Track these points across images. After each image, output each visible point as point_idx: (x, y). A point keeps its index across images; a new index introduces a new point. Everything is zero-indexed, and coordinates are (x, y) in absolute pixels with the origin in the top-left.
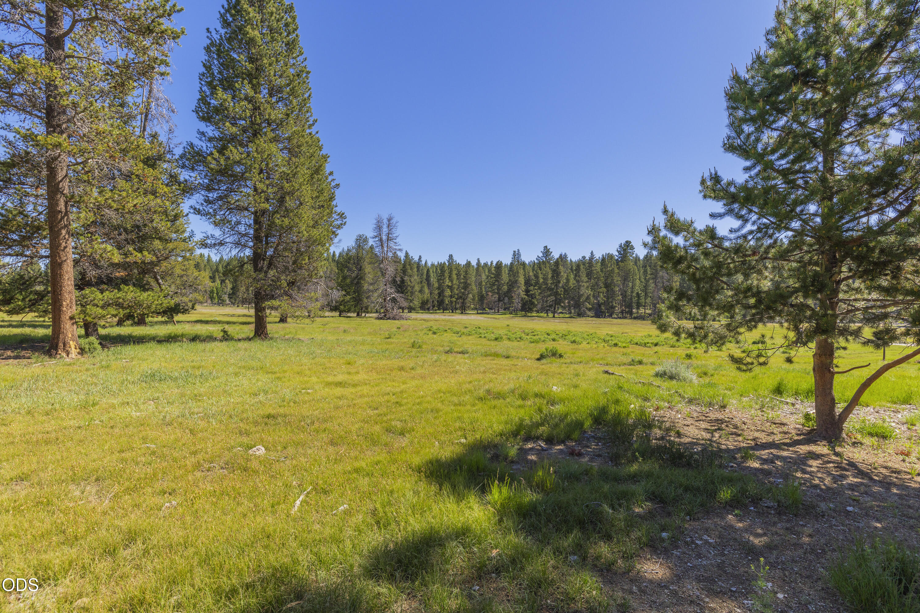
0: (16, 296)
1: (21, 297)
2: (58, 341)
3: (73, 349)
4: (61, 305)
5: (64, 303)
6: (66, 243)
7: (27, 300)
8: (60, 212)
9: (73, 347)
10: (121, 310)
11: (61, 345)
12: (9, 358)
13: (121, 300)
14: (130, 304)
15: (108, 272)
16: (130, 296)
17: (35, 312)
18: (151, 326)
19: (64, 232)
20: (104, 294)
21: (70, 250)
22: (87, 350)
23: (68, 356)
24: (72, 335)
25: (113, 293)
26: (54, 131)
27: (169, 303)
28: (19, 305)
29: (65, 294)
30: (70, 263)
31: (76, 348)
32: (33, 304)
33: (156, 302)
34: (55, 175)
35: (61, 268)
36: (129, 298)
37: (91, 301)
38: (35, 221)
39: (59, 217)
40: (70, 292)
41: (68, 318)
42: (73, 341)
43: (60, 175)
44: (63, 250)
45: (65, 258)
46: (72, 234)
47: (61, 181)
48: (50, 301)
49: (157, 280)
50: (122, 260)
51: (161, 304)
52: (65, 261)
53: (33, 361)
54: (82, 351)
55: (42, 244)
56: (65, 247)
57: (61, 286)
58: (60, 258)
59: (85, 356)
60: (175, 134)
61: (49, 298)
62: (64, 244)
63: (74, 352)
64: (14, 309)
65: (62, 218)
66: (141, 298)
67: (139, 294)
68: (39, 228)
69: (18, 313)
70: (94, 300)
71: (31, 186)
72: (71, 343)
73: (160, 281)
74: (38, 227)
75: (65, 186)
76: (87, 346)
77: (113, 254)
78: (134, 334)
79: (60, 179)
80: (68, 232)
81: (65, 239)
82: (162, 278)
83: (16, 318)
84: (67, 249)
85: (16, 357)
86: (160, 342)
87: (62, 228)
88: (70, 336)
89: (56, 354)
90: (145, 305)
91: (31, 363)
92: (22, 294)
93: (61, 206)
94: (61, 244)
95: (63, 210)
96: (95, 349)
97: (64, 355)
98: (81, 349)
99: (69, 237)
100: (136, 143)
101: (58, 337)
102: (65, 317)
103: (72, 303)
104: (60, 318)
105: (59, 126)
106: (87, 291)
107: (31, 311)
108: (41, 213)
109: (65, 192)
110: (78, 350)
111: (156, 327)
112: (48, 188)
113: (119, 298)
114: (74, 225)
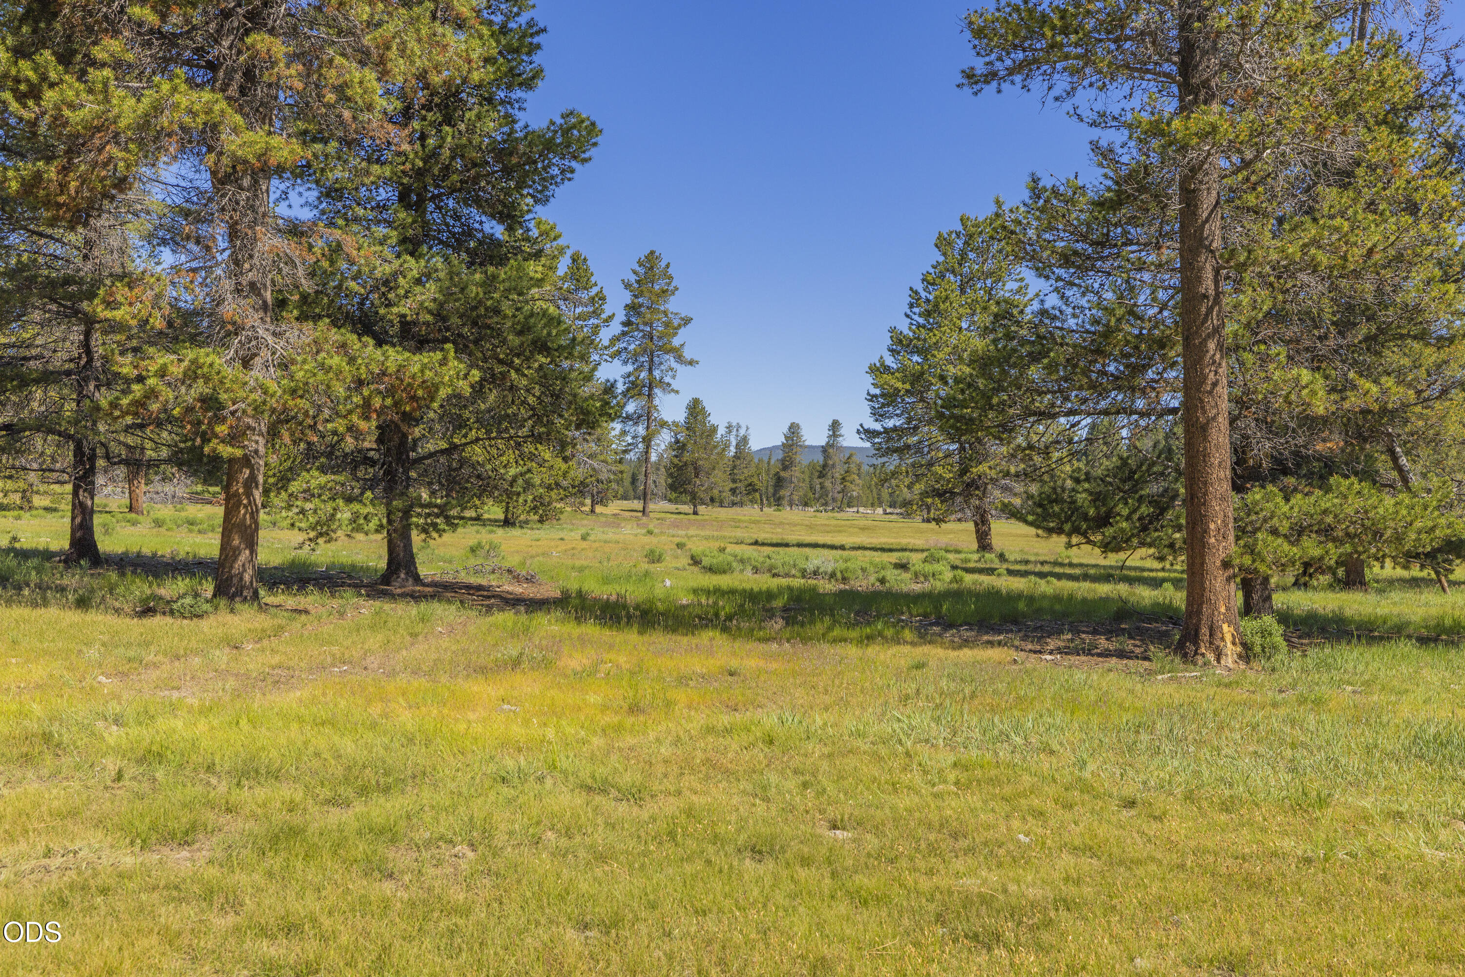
0: (1117, 509)
1: (1125, 512)
2: (1200, 620)
3: (1229, 645)
4: (1206, 531)
5: (1212, 526)
6: (1216, 373)
7: (1136, 517)
8: (1205, 296)
9: (1228, 638)
10: (1330, 545)
11: (1204, 631)
12: (1106, 654)
13: (1329, 519)
14: (1351, 529)
15: (1301, 441)
16: (1354, 504)
17: (1150, 545)
18: (1380, 591)
19: (1212, 345)
20: (1293, 501)
21: (1223, 391)
22: (1258, 649)
23: (1218, 660)
24: (1228, 609)
25: (1312, 499)
26: (1195, 102)
27: (1450, 526)
28: (1122, 530)
29: (1214, 503)
30: (1223, 421)
31: (1234, 644)
32: (1144, 529)
33: (1418, 524)
34: (1196, 206)
35: (1205, 439)
36: (1350, 511)
37: (1265, 521)
38: (1156, 327)
39: (1204, 310)
40: (1223, 499)
41: (1218, 563)
42: (1230, 624)
43: (1207, 202)
44: (1210, 393)
45: (1214, 411)
46: (1227, 351)
47: (1207, 220)
48: (1183, 521)
49: (1395, 458)
50: (1333, 408)
51: (1433, 529)
52: (1214, 418)
53: (1154, 665)
54: (1247, 653)
55: (1166, 381)
56: (1215, 384)
57: (1205, 483)
58: (1204, 412)
59: (1255, 665)
60: (1443, 21)
61: (1178, 512)
62: (1212, 375)
63: (1231, 650)
64: (1114, 538)
65: (1210, 310)
66: (1381, 511)
67: (1373, 500)
68: (1162, 343)
69: (1118, 549)
70: (1271, 518)
71: (1145, 245)
72: (1225, 627)
73: (1403, 461)
74: (1161, 340)
75: (1214, 231)
76: (1258, 640)
77: (1313, 393)
78: (1348, 613)
79: (1205, 215)
80: (1220, 346)
81: (1214, 362)
82: (1407, 453)
83: (1113, 559)
84: (1219, 389)
85: (1121, 654)
86: (1424, 641)
87: (1209, 336)
88: (1223, 610)
89: (1196, 653)
90: (1388, 533)
91: (1150, 673)
92: (1126, 504)
93: (1208, 285)
94: (1205, 378)
95: (1212, 292)
96: (1275, 648)
97: (1211, 657)
98: (1244, 645)
99: (1222, 357)
100: (1376, 77)
101: (1199, 612)
102: (1214, 562)
103: (1226, 526)
104: (1203, 564)
105: (1206, 84)
106: (1256, 495)
107: (1142, 544)
108: (1163, 307)
109: (1215, 245)
110: (1239, 649)
111: (1395, 596)
112: (1182, 242)
113: (1325, 512)
114: (1230, 328)
